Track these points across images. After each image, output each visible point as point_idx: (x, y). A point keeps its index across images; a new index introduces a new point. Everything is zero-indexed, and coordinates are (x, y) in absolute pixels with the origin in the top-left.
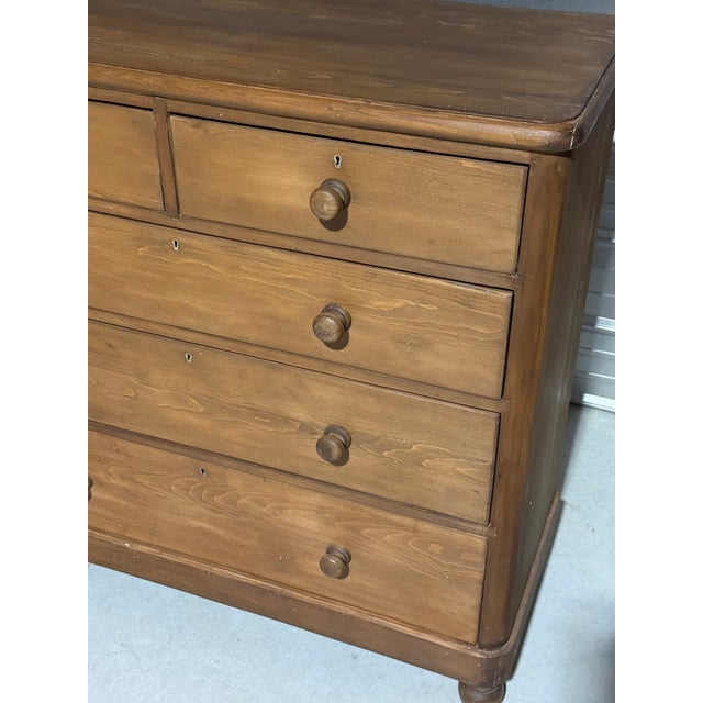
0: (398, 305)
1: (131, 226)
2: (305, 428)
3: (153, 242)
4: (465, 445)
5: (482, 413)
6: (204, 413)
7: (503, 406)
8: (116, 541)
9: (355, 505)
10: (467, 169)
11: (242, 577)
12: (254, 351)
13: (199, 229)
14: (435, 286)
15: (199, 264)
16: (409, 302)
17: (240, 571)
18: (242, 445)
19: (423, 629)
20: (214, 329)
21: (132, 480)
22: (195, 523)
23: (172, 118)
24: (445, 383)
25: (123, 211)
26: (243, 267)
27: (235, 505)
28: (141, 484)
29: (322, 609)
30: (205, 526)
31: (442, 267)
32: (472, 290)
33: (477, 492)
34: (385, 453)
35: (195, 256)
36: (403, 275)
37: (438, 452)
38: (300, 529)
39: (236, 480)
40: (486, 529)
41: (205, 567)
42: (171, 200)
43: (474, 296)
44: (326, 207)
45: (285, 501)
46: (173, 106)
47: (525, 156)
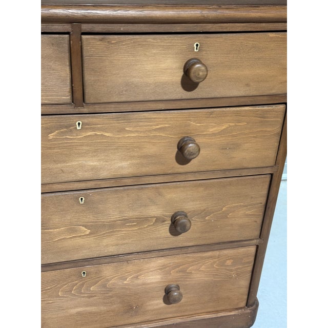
0: (224, 127)
2: (159, 220)
3: (61, 127)
4: (252, 197)
5: (263, 176)
6: (90, 234)
9: (185, 255)
10: (272, 38)
12: (128, 181)
13: (98, 110)
14: (246, 110)
15: (96, 135)
16: (231, 124)
18: (117, 245)
19: (217, 312)
23: (84, 37)
24: (246, 165)
26: (127, 129)
27: (105, 286)
32: (266, 108)
33: (256, 221)
34: (207, 218)
35: (93, 129)
36: (228, 109)
37: (237, 206)
38: (148, 284)
39: (108, 271)
40: (258, 241)
42: (78, 95)
43: (267, 111)
45: (140, 270)
46: (85, 27)
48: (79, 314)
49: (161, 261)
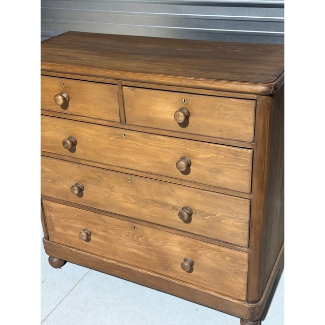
0: (209, 156)
1: (108, 129)
2: (174, 208)
3: (116, 135)
4: (237, 213)
5: (244, 199)
6: (135, 203)
7: (251, 196)
8: (100, 258)
9: (195, 240)
10: (233, 102)
11: (150, 273)
12: (154, 177)
13: (133, 129)
14: (223, 148)
15: (133, 143)
16: (214, 155)
17: (149, 271)
18: (150, 216)
19: (224, 295)
20: (138, 168)
21: (107, 232)
22: (131, 250)
23: (124, 87)
24: (228, 187)
25: (105, 123)
26: (150, 143)
27: (147, 241)
28: (110, 234)
29: (183, 286)
30: (135, 251)
31: (225, 141)
32: (237, 149)
33: (243, 233)
34: (206, 218)
35: (132, 139)
36: (210, 144)
37: (227, 216)
38: (173, 251)
39: (148, 231)
40: (247, 249)
41: (135, 269)
42: (123, 118)
43: (238, 152)
44: (180, 118)
45: (167, 239)
46: (124, 83)
47: (255, 97)
48: (133, 253)
49: (179, 238)
